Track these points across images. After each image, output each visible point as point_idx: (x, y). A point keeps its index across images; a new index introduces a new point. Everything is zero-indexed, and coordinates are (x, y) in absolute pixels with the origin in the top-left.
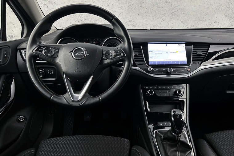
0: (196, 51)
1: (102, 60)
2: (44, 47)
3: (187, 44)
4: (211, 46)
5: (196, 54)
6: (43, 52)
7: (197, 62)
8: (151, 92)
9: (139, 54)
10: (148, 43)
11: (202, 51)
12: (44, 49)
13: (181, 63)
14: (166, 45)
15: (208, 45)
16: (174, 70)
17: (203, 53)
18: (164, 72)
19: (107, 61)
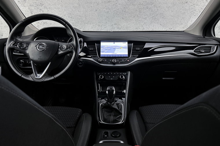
0: (135, 48)
1: (58, 51)
2: (18, 43)
3: (129, 42)
4: (146, 44)
5: (135, 49)
6: (18, 46)
7: (135, 55)
8: (101, 77)
9: (94, 49)
10: (101, 41)
11: (140, 48)
12: (18, 44)
13: (124, 56)
14: (114, 43)
15: (144, 43)
16: (118, 61)
17: (140, 49)
18: (110, 62)
19: (61, 52)
